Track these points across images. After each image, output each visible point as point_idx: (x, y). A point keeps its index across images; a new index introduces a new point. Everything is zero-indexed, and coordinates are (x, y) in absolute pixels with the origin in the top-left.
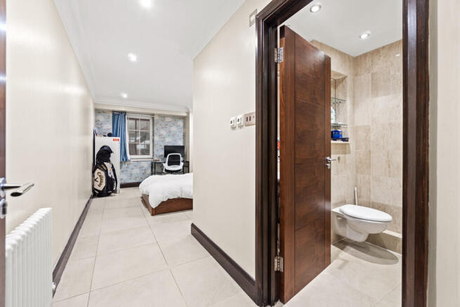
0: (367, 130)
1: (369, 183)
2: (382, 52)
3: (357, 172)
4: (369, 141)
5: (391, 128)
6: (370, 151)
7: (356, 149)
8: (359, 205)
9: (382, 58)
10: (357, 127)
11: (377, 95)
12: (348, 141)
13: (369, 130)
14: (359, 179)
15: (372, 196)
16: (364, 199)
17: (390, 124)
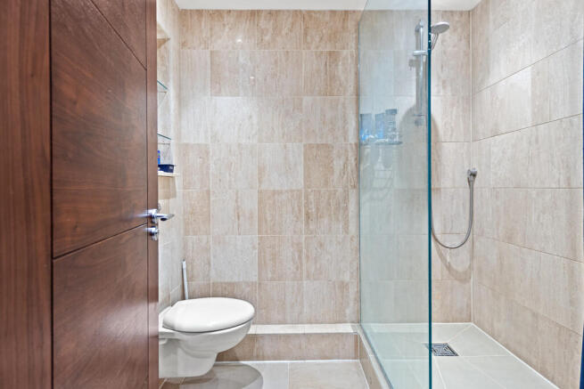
0: (204, 152)
1: (207, 250)
2: (226, 19)
3: (187, 232)
4: (208, 173)
5: (241, 154)
6: (208, 192)
7: (185, 188)
8: (190, 298)
9: (227, 30)
10: (187, 145)
11: (218, 93)
12: (172, 171)
13: (207, 153)
14: (190, 244)
15: (213, 273)
16: (199, 282)
17: (239, 145)
